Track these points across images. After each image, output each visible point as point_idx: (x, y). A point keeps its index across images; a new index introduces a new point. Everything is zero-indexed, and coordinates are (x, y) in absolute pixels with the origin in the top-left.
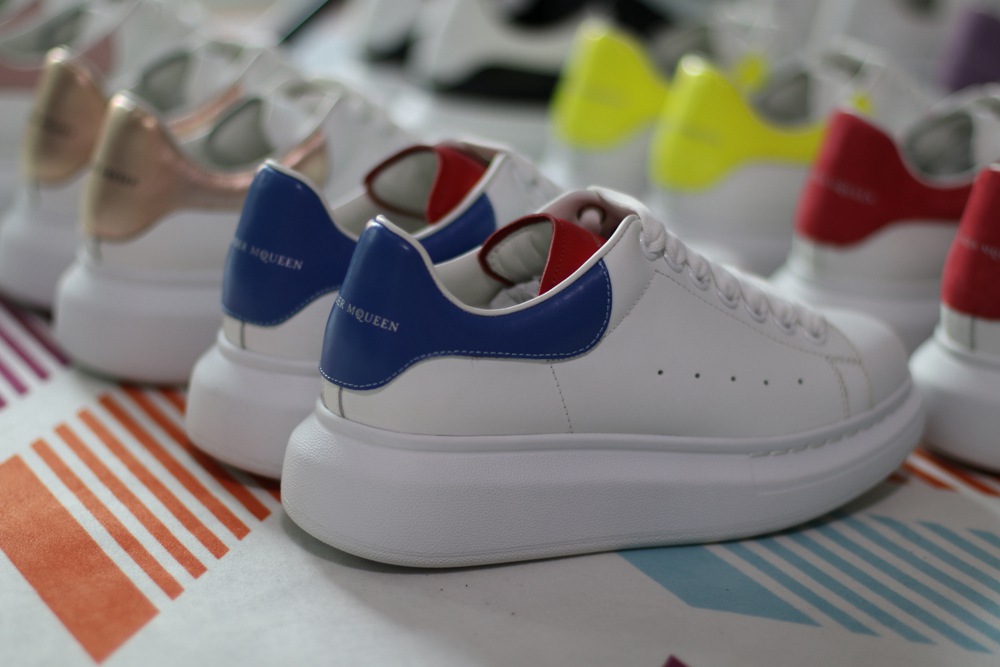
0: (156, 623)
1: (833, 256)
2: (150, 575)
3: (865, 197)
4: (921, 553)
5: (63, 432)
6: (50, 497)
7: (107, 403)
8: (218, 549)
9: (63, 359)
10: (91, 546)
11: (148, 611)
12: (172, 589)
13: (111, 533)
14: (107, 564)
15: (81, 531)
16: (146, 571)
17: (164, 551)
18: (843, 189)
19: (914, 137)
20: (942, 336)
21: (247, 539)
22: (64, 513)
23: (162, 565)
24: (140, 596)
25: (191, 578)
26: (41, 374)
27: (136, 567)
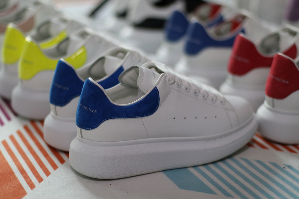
0: (26, 197)
1: (238, 78)
2: (27, 182)
3: (246, 61)
4: (253, 170)
5: (12, 138)
6: (4, 158)
7: (26, 128)
8: (48, 173)
9: (16, 114)
10: (12, 173)
11: (24, 193)
12: (32, 186)
13: (19, 169)
14: (16, 179)
15: (11, 169)
17: (32, 174)
18: (240, 59)
20: (266, 103)
21: (57, 170)
22: (7, 163)
23: (31, 179)
24: (23, 189)
25: (38, 183)
26: (9, 119)
27: (24, 180)
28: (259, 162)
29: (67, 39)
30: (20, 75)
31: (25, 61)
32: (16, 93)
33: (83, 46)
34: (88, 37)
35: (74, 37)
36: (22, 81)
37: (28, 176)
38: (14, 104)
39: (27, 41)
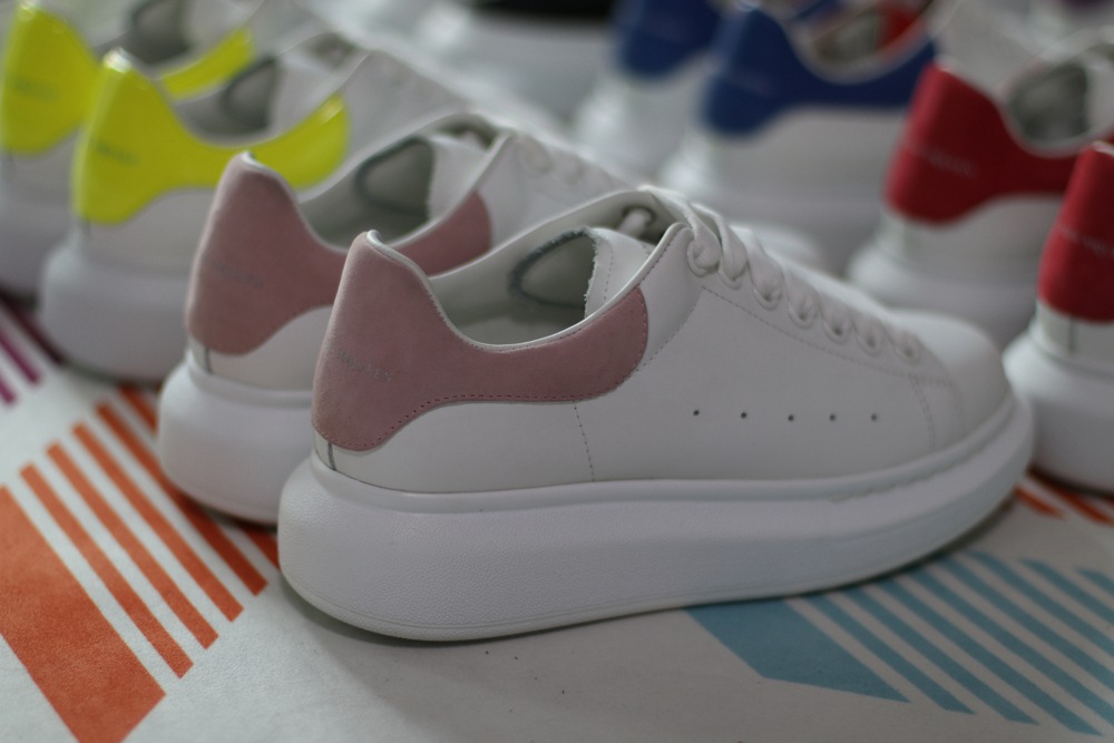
0: (163, 707)
1: (928, 236)
2: (154, 645)
3: (963, 168)
5: (56, 454)
6: (40, 542)
7: (105, 414)
8: (231, 608)
9: (57, 357)
10: (86, 606)
11: (154, 694)
12: (179, 663)
13: (110, 589)
14: (107, 631)
15: (78, 588)
16: (149, 640)
17: (170, 611)
18: (939, 160)
19: (1020, 92)
20: (1038, 335)
21: (265, 594)
23: (168, 631)
24: (143, 672)
25: (201, 647)
26: (32, 376)
27: (139, 633)
28: (1040, 568)
29: (267, 66)
30: (79, 205)
31: (103, 149)
32: (61, 269)
33: (337, 95)
34: (357, 62)
35: (294, 59)
36: (87, 226)
37: (155, 620)
38: (49, 317)
39: (112, 70)
